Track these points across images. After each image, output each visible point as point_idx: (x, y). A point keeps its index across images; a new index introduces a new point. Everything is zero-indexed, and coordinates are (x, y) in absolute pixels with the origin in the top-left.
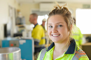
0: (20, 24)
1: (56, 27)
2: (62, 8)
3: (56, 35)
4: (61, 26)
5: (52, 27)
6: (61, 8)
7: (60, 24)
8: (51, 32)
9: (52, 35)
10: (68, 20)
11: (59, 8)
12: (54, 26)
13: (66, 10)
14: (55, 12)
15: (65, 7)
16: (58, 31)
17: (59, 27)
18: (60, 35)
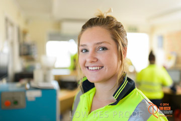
1: (95, 50)
3: (94, 68)
4: (104, 49)
5: (87, 51)
7: (103, 45)
8: (85, 62)
9: (88, 67)
12: (91, 49)
16: (97, 60)
17: (101, 52)
18: (102, 67)
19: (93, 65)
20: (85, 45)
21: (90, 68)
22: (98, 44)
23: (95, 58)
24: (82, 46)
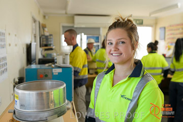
0: (46, 45)
1: (117, 44)
2: (126, 20)
3: (116, 55)
4: (123, 42)
5: (112, 44)
6: (124, 20)
7: (122, 40)
8: (111, 50)
9: (112, 54)
10: (133, 36)
11: (121, 20)
12: (114, 43)
13: (130, 23)
14: (117, 25)
15: (130, 18)
16: (119, 49)
17: (121, 44)
18: (122, 54)
19: (116, 52)
20: (111, 40)
21: (113, 55)
22: (119, 39)
23: (117, 48)
24: (109, 40)
